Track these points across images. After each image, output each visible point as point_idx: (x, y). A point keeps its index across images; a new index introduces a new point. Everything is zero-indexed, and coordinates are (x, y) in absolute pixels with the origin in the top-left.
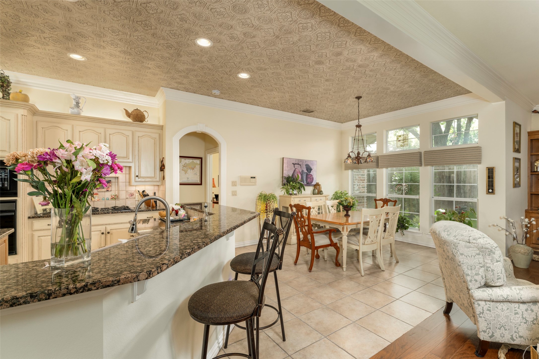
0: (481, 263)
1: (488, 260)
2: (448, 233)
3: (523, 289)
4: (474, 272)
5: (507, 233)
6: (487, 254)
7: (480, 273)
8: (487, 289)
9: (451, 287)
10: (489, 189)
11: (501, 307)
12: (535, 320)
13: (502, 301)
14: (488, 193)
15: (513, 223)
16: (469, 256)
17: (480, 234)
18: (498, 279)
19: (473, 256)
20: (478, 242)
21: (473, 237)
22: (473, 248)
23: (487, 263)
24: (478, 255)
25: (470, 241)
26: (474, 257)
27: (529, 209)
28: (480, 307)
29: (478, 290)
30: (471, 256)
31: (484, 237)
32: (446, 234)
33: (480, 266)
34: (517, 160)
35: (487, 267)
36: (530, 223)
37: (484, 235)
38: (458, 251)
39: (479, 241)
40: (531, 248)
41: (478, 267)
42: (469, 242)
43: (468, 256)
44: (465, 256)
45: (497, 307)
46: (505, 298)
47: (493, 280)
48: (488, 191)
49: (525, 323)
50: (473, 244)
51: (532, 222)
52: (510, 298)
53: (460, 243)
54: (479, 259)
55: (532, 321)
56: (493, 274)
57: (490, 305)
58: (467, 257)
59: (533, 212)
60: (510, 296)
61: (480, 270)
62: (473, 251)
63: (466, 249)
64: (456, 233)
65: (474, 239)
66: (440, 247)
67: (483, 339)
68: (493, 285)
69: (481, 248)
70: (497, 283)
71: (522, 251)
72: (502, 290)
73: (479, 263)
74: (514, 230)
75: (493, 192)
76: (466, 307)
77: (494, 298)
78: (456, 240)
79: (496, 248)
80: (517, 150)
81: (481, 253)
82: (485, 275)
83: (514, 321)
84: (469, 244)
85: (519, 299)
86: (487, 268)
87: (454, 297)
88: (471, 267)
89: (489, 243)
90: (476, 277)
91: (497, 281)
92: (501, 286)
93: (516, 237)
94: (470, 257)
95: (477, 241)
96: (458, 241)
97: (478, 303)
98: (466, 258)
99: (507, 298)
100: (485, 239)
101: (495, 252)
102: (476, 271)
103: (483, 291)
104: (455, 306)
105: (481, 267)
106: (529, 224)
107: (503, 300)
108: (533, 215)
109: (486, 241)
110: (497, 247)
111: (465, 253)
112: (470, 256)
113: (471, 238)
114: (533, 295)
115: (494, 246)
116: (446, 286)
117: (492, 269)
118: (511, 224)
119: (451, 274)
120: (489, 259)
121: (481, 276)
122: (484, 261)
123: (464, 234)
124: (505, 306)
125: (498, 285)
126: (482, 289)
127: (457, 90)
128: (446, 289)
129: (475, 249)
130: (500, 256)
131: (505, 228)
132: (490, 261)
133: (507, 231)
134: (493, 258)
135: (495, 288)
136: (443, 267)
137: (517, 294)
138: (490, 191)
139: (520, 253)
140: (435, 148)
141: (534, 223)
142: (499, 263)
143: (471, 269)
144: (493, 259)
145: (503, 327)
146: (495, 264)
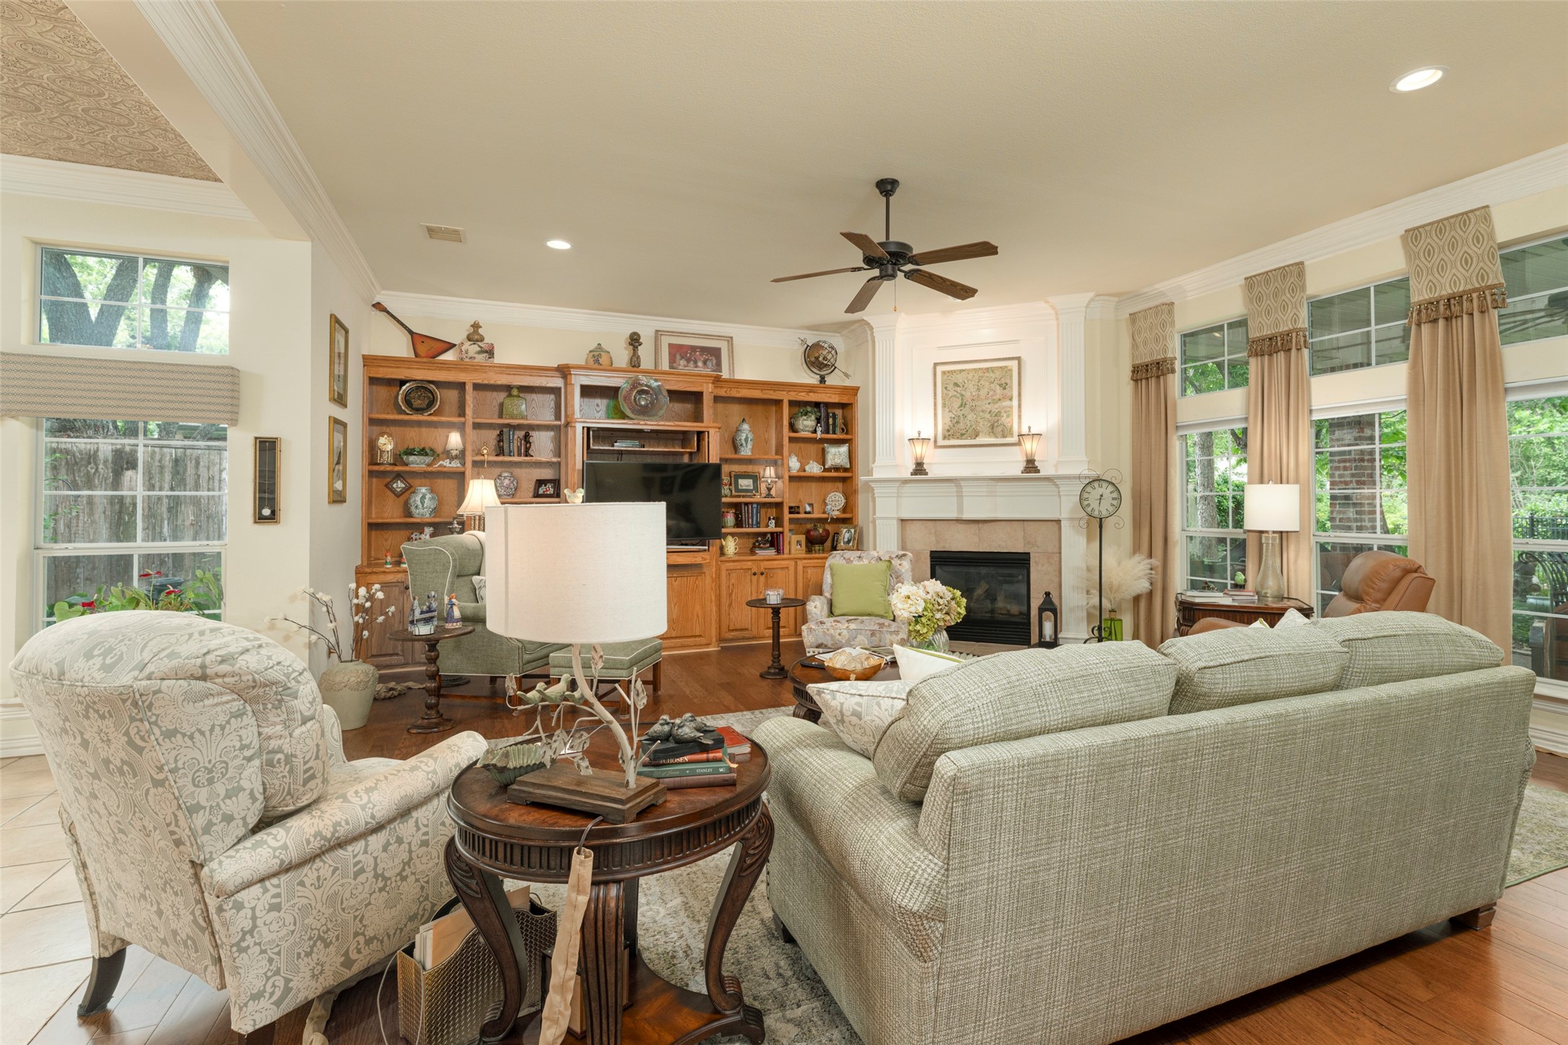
0: (248, 747)
1: (274, 724)
2: (108, 661)
3: (376, 784)
4: (220, 789)
5: (314, 638)
6: (270, 706)
7: (245, 784)
8: (268, 834)
9: (119, 886)
10: (261, 508)
11: (316, 874)
12: (407, 867)
13: (318, 851)
14: (260, 519)
15: (330, 604)
16: (202, 733)
17: (247, 639)
18: (306, 782)
19: (217, 729)
20: (237, 666)
21: (217, 653)
22: (221, 694)
23: (270, 738)
24: (236, 717)
25: (208, 671)
26: (223, 728)
27: (365, 564)
28: (242, 913)
29: (237, 851)
30: (212, 730)
31: (260, 646)
32: (98, 666)
33: (244, 758)
34: (338, 425)
35: (269, 752)
36: (371, 598)
37: (259, 639)
38: (156, 723)
39: (241, 663)
40: (372, 668)
41: (238, 762)
42: (204, 678)
43: (197, 735)
44: (184, 735)
45: (302, 884)
46: (329, 836)
47: (289, 793)
48: (260, 513)
49: (381, 890)
50: (219, 680)
51: (374, 594)
52: (342, 832)
53: (164, 689)
54: (242, 732)
55: (400, 874)
56: (291, 771)
57: (278, 886)
58: (191, 737)
59: (375, 570)
60: (343, 823)
61: (246, 774)
62: (219, 709)
63: (189, 708)
64: (147, 650)
65: (222, 662)
66: (64, 731)
67: (250, 1029)
68: (291, 808)
69: (248, 688)
70: (304, 798)
71: (353, 679)
72: (319, 813)
73: (242, 748)
74: (331, 626)
75: (273, 517)
76: (185, 943)
77: (293, 855)
78: (145, 683)
79: (301, 674)
80: (340, 399)
81: (248, 708)
82: (264, 784)
83: (352, 902)
84: (202, 683)
85: (367, 823)
86: (270, 756)
87: (129, 925)
88: (210, 771)
89: (279, 663)
90: (230, 806)
91: (301, 789)
92: (316, 802)
93: (338, 644)
94: (207, 734)
95: (233, 665)
96: (155, 684)
97: (235, 901)
98: (189, 743)
99: (333, 834)
100: (263, 651)
101: (297, 692)
102: (230, 779)
103: (254, 847)
104: (133, 957)
105: (249, 759)
106: (367, 601)
107: (320, 848)
108: (374, 578)
109: (269, 658)
110: (305, 670)
111: (185, 725)
112: (206, 729)
113: (209, 658)
114: (403, 793)
115: (294, 671)
116: (92, 894)
117: (286, 756)
118: (324, 609)
119: (121, 831)
120: (277, 720)
121: (248, 792)
122: (260, 734)
123: (178, 649)
124: (327, 866)
125: (306, 803)
126: (248, 843)
127: (155, 149)
128: (95, 907)
129: (225, 698)
130: (314, 699)
131: (306, 623)
132: (279, 728)
133: (312, 630)
134: (290, 712)
135: (295, 818)
136: (77, 818)
137: (363, 808)
138: (266, 512)
139: (347, 688)
140: (47, 346)
141: (380, 595)
142: (309, 724)
143: (211, 781)
144: (292, 717)
145: (319, 942)
146: (297, 733)
